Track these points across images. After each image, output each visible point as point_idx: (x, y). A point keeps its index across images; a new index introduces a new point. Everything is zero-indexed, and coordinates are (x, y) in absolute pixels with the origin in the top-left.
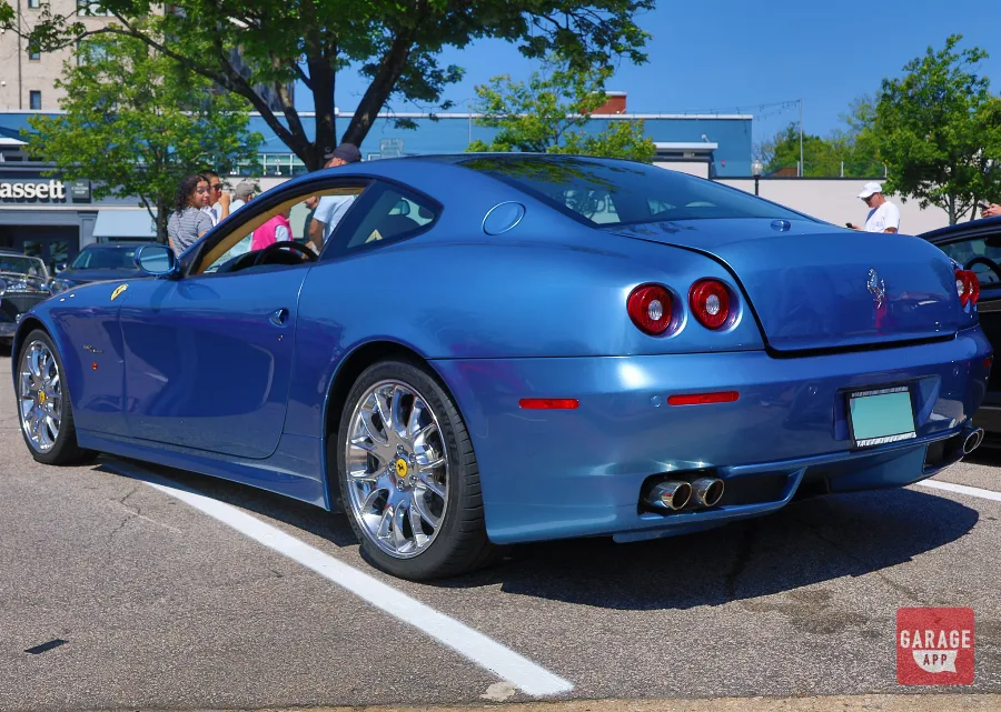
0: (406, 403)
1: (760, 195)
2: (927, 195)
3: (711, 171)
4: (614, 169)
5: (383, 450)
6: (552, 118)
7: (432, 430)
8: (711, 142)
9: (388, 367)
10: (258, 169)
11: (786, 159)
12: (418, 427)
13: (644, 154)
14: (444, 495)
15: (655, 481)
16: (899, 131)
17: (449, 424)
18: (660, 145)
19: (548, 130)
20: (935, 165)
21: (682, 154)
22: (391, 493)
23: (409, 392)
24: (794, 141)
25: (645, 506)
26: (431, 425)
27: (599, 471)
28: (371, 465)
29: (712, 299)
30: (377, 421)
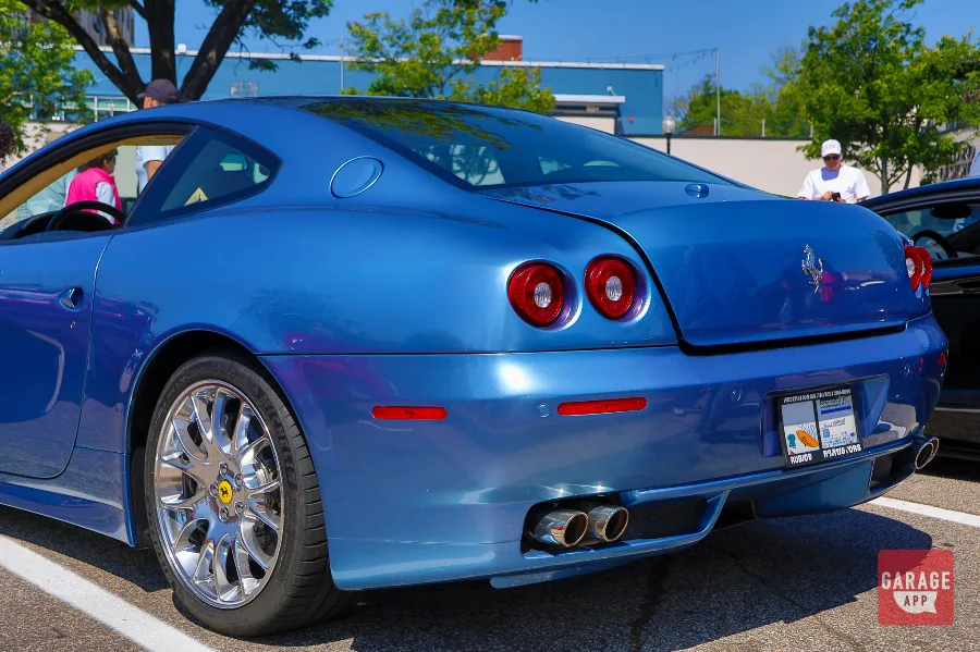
0: (232, 408)
1: (672, 153)
2: (856, 158)
3: (618, 127)
4: (505, 121)
5: (203, 470)
6: (435, 63)
7: (265, 445)
8: (618, 95)
9: (208, 364)
10: (88, 114)
11: (703, 115)
12: (246, 440)
13: (543, 107)
14: (277, 525)
15: (541, 511)
16: (826, 86)
17: (285, 437)
18: (560, 98)
19: (432, 76)
20: (866, 126)
21: (584, 108)
22: (212, 525)
23: (235, 396)
24: (710, 95)
25: (529, 543)
26: (263, 439)
27: (471, 498)
28: (187, 487)
29: (614, 281)
30: (194, 431)
